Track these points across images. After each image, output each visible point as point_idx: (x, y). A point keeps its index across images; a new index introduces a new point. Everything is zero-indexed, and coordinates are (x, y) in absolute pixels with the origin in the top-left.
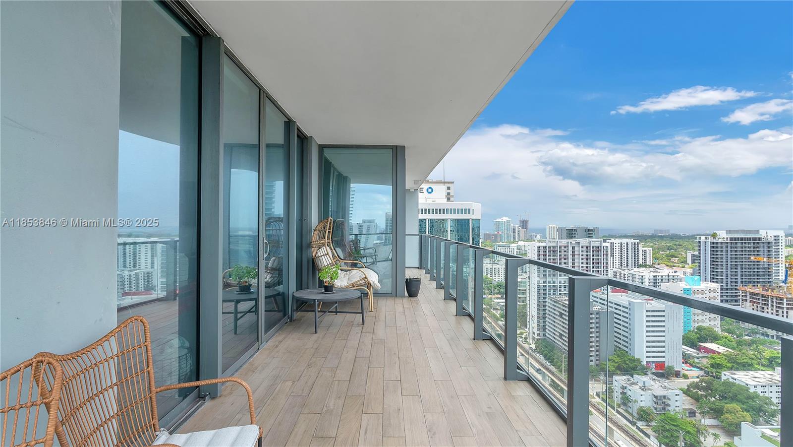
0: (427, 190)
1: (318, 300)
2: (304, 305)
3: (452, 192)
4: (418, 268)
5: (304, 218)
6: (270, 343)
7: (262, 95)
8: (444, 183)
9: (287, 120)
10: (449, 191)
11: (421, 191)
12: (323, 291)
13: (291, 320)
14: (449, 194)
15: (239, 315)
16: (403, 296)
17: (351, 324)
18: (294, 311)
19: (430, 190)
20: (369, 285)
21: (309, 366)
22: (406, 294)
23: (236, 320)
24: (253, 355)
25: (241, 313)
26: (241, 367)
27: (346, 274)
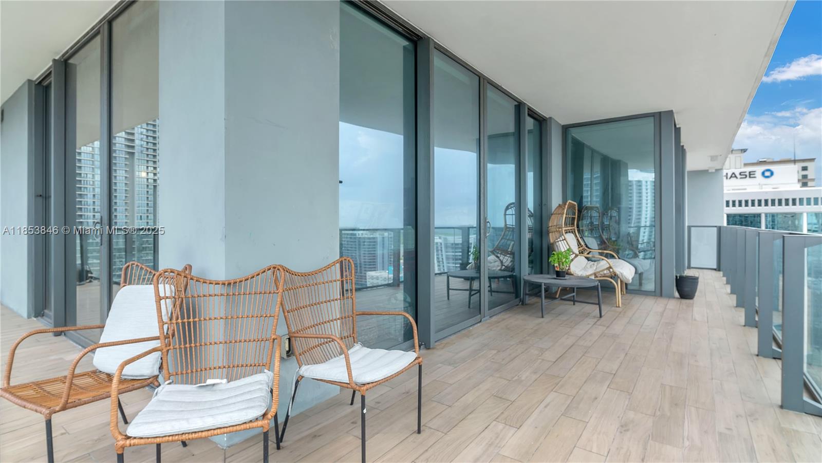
0: (763, 173)
1: (544, 283)
2: (535, 289)
3: (810, 174)
4: (715, 270)
5: (543, 203)
6: (494, 319)
7: (482, 83)
8: (795, 161)
9: (516, 103)
10: (805, 173)
11: (752, 176)
12: (555, 276)
13: (523, 303)
14: (805, 177)
15: (473, 293)
16: (671, 297)
17: (586, 315)
18: (526, 294)
19: (767, 174)
20: (615, 276)
21: (521, 342)
22: (677, 294)
23: (470, 295)
24: (474, 325)
25: (475, 290)
26: (459, 331)
27: (594, 264)
